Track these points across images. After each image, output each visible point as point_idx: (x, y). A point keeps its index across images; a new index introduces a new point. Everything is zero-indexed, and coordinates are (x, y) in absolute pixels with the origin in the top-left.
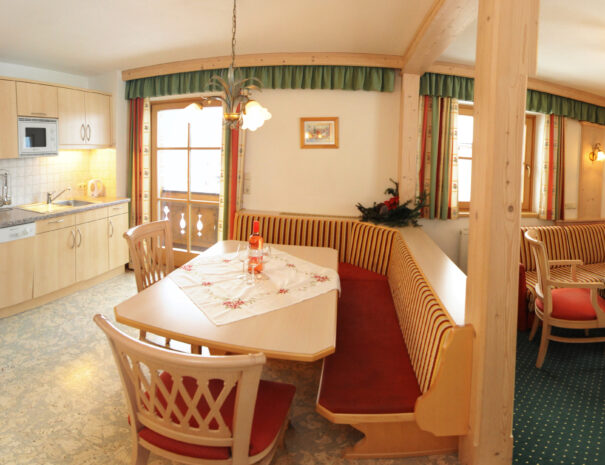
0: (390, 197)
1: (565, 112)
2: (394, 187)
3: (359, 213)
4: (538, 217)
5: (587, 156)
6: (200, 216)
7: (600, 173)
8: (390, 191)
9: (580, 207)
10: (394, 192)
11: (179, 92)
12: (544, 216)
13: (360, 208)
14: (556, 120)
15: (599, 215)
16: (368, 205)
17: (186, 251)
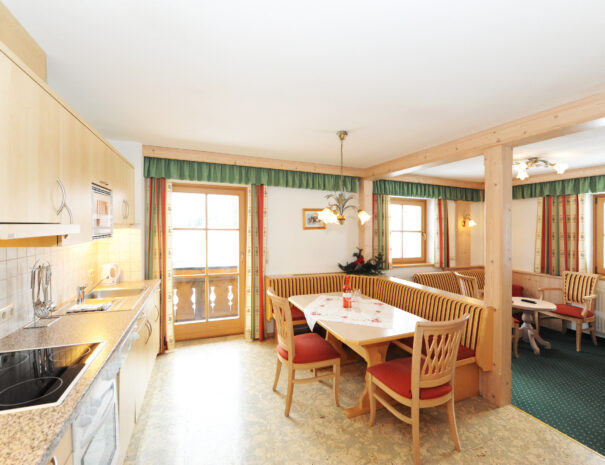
0: (355, 259)
1: (448, 196)
2: (357, 251)
3: (340, 270)
4: (433, 266)
5: (460, 223)
6: (213, 288)
7: (469, 235)
8: (355, 255)
9: (457, 259)
10: (359, 256)
11: (209, 180)
12: (438, 265)
13: (340, 266)
14: (442, 202)
15: (469, 263)
16: (344, 264)
17: (204, 321)
